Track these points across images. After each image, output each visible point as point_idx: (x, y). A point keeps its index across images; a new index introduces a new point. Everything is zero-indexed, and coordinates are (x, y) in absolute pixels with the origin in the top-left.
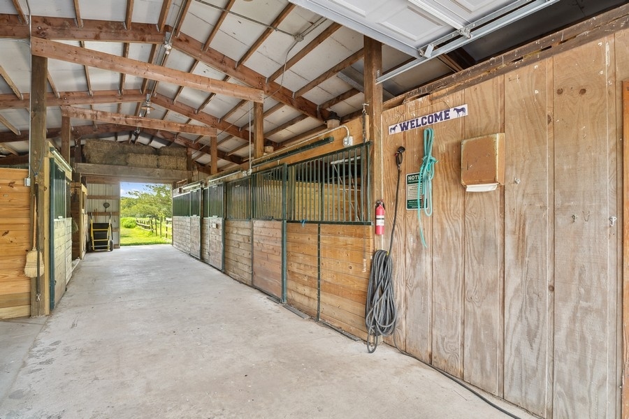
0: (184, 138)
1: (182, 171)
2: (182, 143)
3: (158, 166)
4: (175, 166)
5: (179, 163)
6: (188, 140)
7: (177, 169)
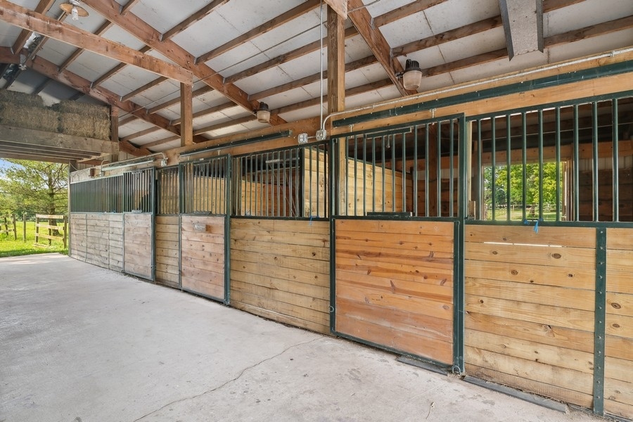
0: (106, 91)
1: (102, 142)
2: (103, 98)
3: (61, 130)
4: (90, 133)
5: (97, 127)
6: (113, 94)
7: (94, 136)
